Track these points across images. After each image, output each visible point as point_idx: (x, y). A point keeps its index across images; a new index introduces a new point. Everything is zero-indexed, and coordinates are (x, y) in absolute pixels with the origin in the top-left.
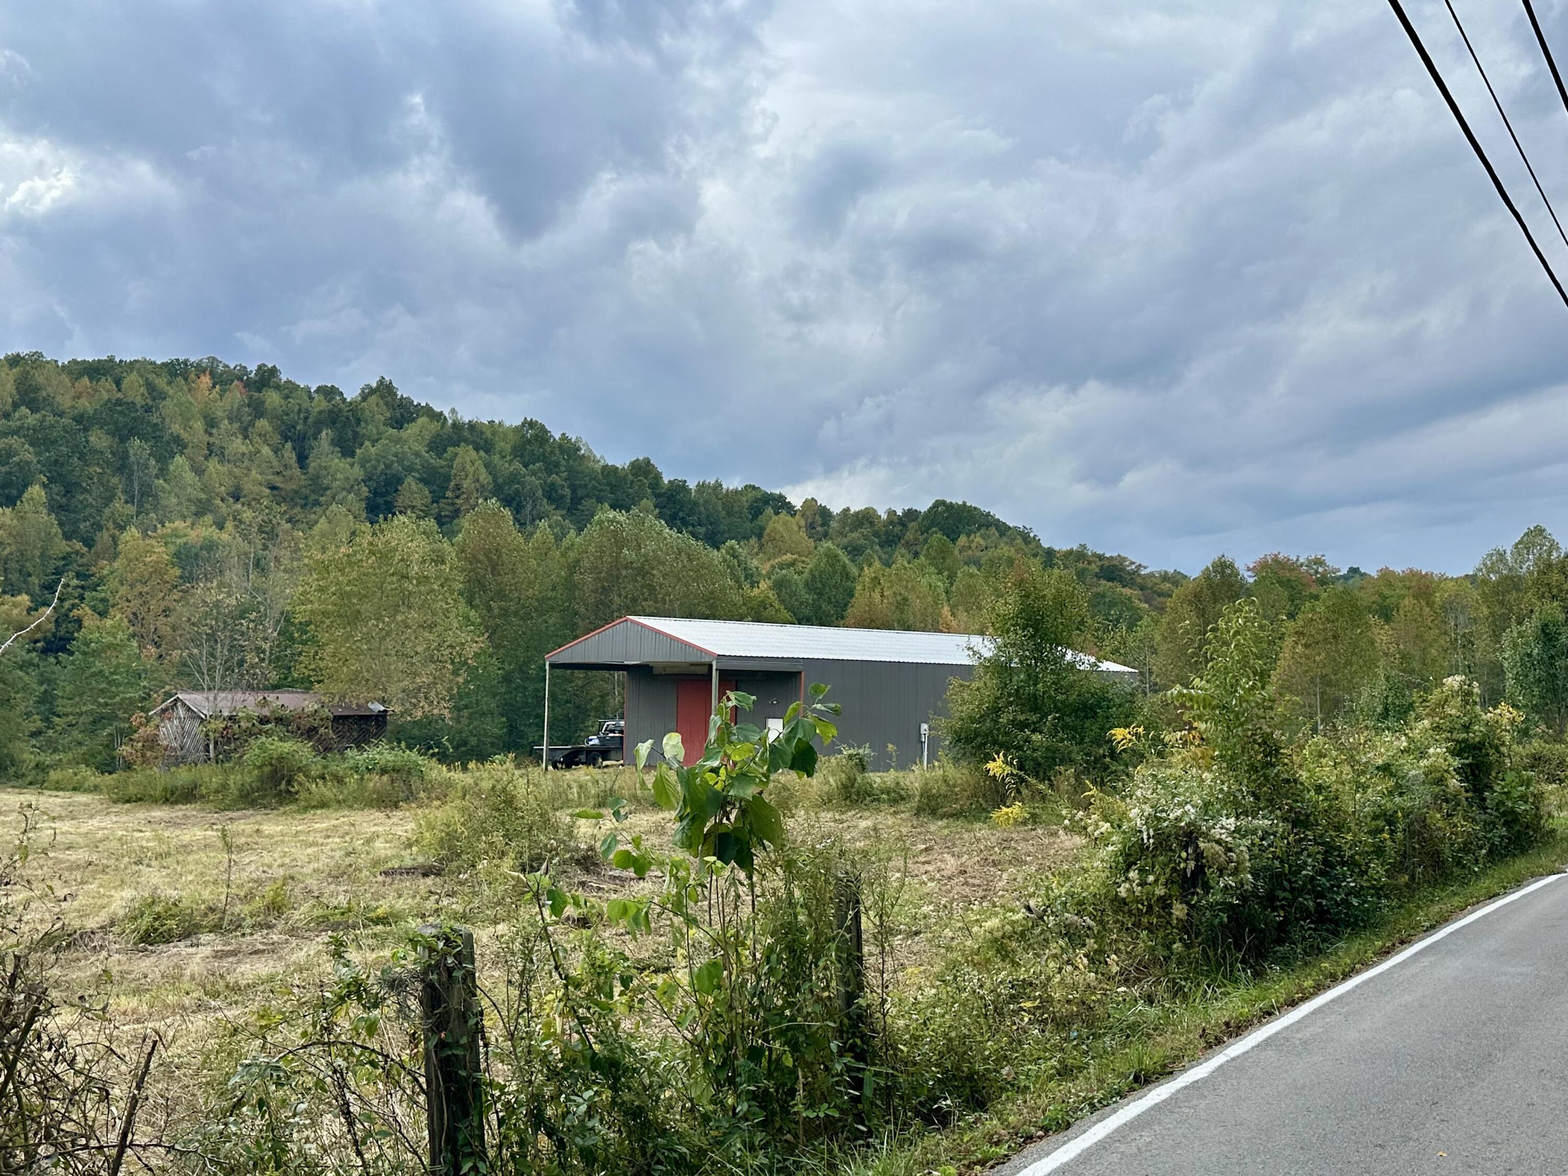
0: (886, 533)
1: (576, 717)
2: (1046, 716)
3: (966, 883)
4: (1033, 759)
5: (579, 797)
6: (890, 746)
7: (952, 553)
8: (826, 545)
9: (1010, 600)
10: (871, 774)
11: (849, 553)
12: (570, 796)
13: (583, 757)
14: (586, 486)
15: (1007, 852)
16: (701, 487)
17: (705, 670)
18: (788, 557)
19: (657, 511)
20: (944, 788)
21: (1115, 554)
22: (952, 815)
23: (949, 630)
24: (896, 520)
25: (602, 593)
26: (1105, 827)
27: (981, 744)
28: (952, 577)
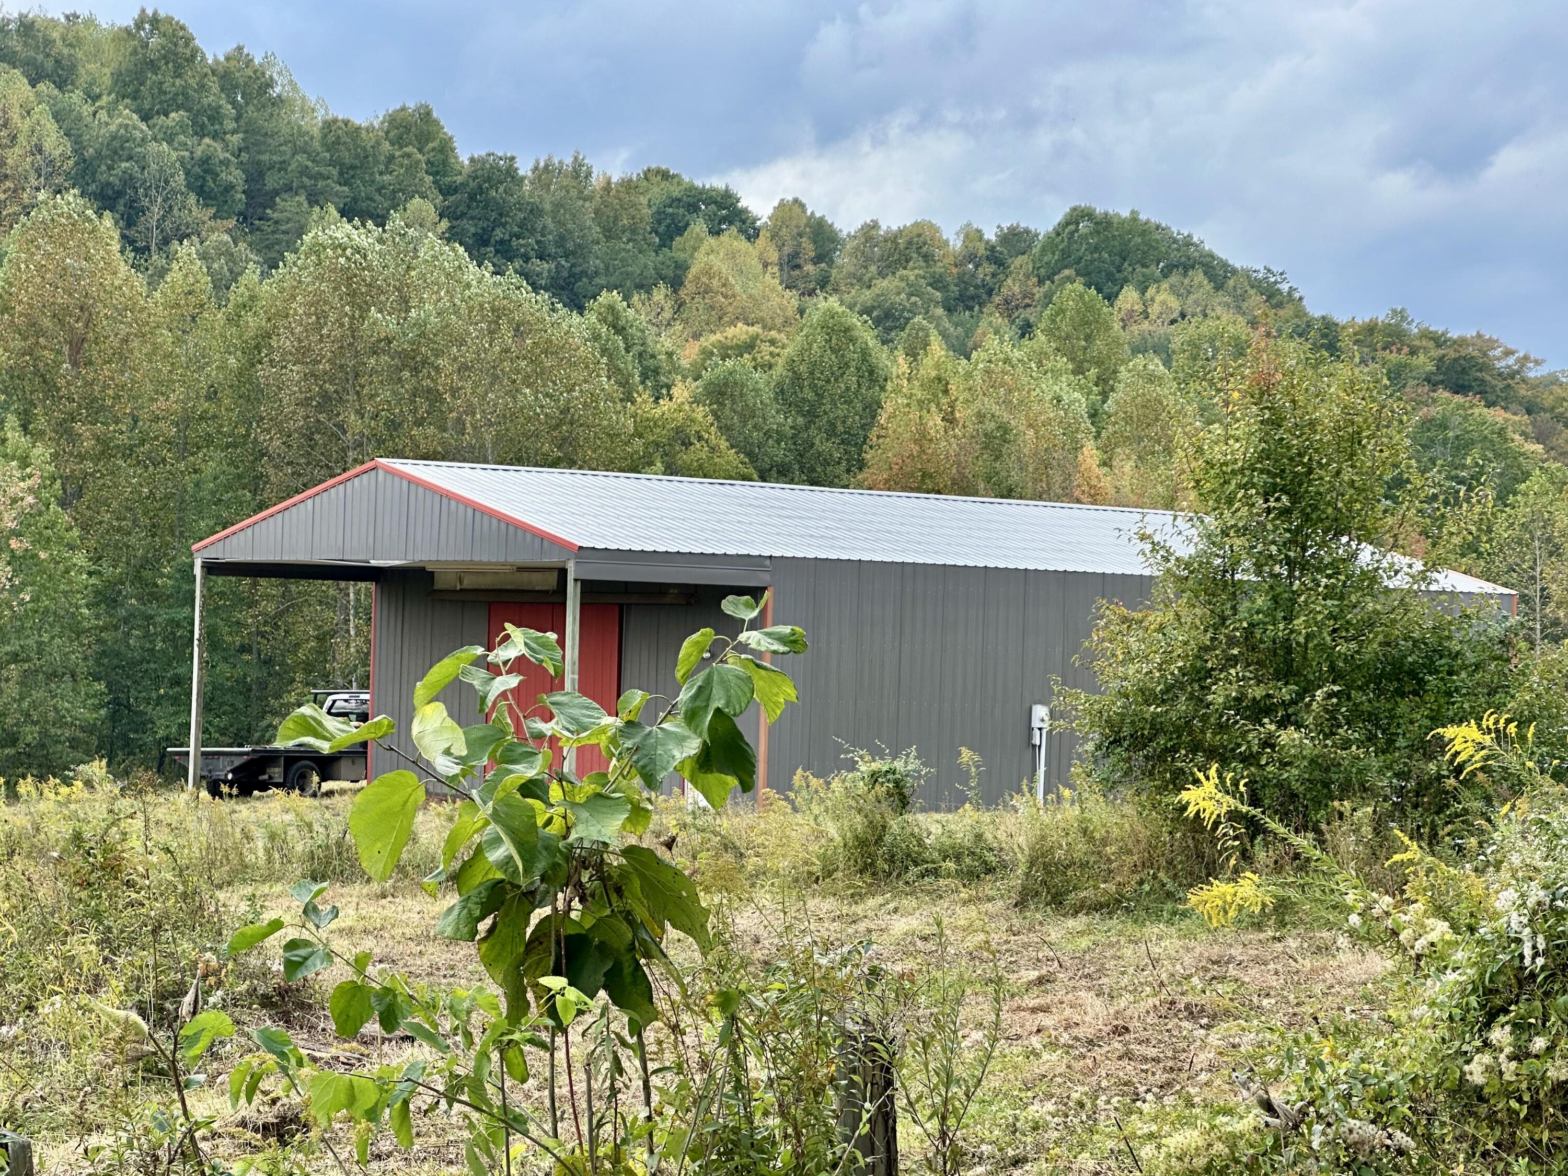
0: (962, 280)
1: (263, 685)
2: (1308, 689)
3: (1128, 1055)
4: (1280, 785)
5: (270, 860)
6: (966, 755)
7: (1109, 328)
8: (822, 305)
9: (1239, 429)
10: (920, 817)
11: (877, 322)
12: (250, 858)
13: (277, 773)
14: (283, 166)
15: (1220, 988)
16: (544, 173)
17: (550, 581)
18: (739, 332)
19: (445, 224)
20: (1082, 847)
21: (1470, 333)
22: (1097, 907)
23: (1096, 498)
24: (982, 252)
25: (320, 408)
26: (1439, 930)
27: (1166, 750)
28: (1105, 384)
